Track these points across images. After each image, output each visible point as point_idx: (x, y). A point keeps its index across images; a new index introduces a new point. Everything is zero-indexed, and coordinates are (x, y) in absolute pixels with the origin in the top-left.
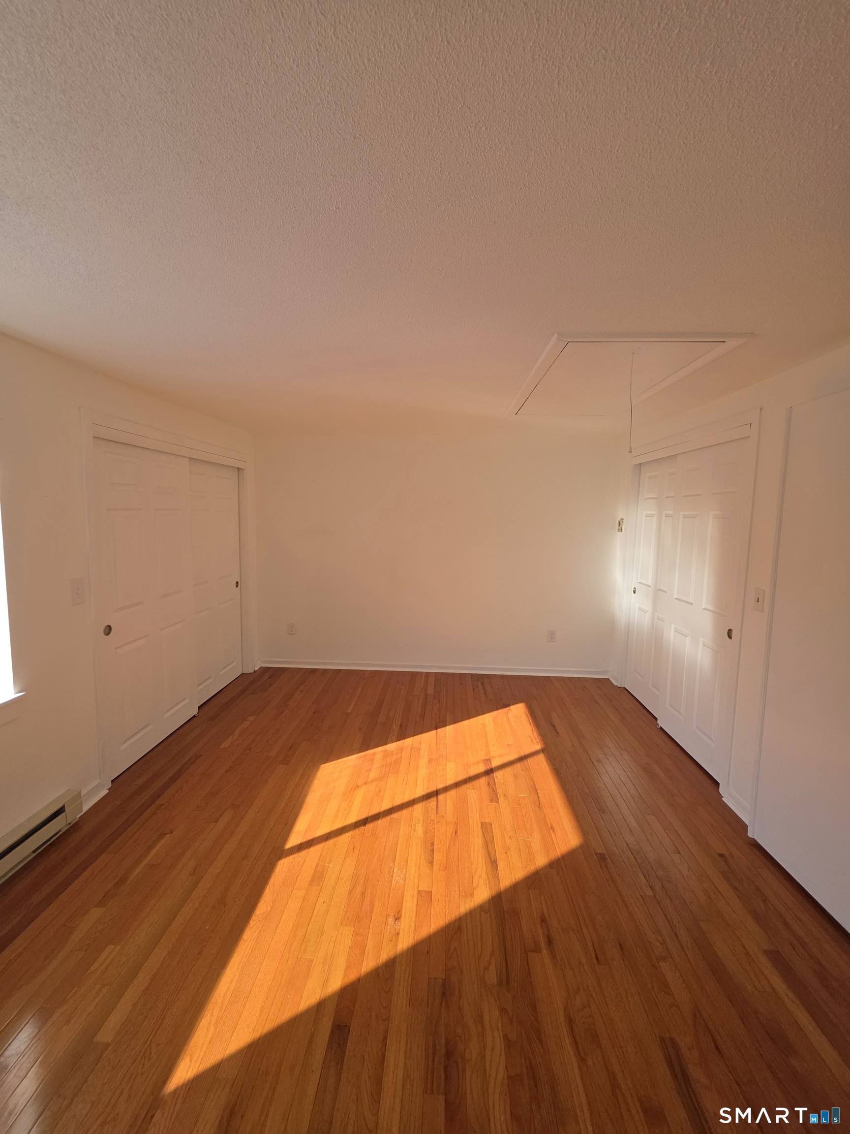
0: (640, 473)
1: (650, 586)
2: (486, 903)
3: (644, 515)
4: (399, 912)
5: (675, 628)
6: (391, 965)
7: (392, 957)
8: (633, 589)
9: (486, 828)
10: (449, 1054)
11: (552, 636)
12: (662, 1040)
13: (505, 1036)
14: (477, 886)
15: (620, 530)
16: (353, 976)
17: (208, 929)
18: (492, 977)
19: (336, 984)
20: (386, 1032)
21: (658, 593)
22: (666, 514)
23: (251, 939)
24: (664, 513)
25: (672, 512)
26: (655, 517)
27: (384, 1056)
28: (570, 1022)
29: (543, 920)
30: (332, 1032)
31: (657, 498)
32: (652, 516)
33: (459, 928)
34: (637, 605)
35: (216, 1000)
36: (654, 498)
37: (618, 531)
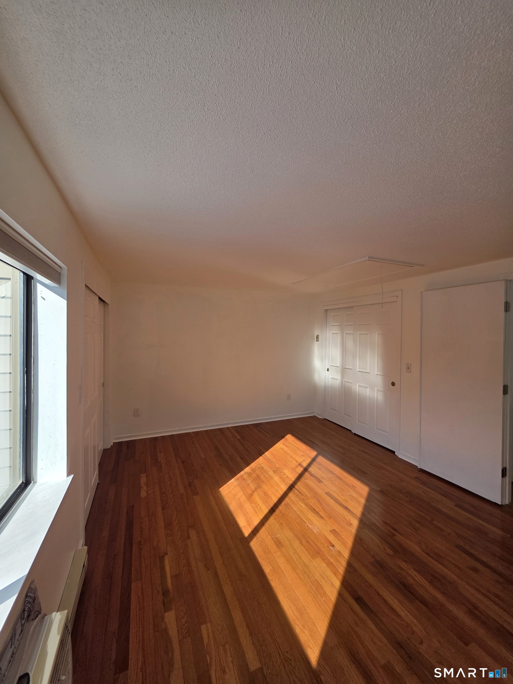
0: (327, 313)
1: (339, 367)
2: (359, 525)
3: (331, 334)
4: (331, 543)
5: (359, 385)
6: (349, 565)
7: (348, 562)
8: (327, 369)
9: (328, 494)
10: (405, 586)
11: (289, 397)
12: (456, 546)
13: (415, 569)
14: (350, 520)
15: (317, 341)
16: (341, 577)
17: (250, 591)
18: (391, 552)
19: (337, 583)
20: (376, 591)
21: (344, 370)
22: (346, 333)
23: (278, 585)
24: (345, 332)
25: (352, 332)
26: (339, 335)
27: (384, 599)
28: (428, 554)
29: (386, 523)
30: (357, 602)
31: (340, 325)
32: (338, 333)
33: (361, 539)
34: (330, 377)
35: (293, 619)
36: (339, 325)
37: (316, 341)
